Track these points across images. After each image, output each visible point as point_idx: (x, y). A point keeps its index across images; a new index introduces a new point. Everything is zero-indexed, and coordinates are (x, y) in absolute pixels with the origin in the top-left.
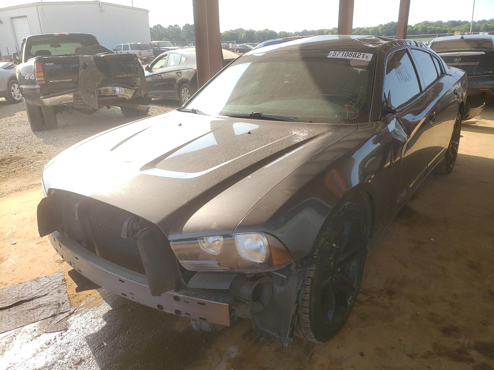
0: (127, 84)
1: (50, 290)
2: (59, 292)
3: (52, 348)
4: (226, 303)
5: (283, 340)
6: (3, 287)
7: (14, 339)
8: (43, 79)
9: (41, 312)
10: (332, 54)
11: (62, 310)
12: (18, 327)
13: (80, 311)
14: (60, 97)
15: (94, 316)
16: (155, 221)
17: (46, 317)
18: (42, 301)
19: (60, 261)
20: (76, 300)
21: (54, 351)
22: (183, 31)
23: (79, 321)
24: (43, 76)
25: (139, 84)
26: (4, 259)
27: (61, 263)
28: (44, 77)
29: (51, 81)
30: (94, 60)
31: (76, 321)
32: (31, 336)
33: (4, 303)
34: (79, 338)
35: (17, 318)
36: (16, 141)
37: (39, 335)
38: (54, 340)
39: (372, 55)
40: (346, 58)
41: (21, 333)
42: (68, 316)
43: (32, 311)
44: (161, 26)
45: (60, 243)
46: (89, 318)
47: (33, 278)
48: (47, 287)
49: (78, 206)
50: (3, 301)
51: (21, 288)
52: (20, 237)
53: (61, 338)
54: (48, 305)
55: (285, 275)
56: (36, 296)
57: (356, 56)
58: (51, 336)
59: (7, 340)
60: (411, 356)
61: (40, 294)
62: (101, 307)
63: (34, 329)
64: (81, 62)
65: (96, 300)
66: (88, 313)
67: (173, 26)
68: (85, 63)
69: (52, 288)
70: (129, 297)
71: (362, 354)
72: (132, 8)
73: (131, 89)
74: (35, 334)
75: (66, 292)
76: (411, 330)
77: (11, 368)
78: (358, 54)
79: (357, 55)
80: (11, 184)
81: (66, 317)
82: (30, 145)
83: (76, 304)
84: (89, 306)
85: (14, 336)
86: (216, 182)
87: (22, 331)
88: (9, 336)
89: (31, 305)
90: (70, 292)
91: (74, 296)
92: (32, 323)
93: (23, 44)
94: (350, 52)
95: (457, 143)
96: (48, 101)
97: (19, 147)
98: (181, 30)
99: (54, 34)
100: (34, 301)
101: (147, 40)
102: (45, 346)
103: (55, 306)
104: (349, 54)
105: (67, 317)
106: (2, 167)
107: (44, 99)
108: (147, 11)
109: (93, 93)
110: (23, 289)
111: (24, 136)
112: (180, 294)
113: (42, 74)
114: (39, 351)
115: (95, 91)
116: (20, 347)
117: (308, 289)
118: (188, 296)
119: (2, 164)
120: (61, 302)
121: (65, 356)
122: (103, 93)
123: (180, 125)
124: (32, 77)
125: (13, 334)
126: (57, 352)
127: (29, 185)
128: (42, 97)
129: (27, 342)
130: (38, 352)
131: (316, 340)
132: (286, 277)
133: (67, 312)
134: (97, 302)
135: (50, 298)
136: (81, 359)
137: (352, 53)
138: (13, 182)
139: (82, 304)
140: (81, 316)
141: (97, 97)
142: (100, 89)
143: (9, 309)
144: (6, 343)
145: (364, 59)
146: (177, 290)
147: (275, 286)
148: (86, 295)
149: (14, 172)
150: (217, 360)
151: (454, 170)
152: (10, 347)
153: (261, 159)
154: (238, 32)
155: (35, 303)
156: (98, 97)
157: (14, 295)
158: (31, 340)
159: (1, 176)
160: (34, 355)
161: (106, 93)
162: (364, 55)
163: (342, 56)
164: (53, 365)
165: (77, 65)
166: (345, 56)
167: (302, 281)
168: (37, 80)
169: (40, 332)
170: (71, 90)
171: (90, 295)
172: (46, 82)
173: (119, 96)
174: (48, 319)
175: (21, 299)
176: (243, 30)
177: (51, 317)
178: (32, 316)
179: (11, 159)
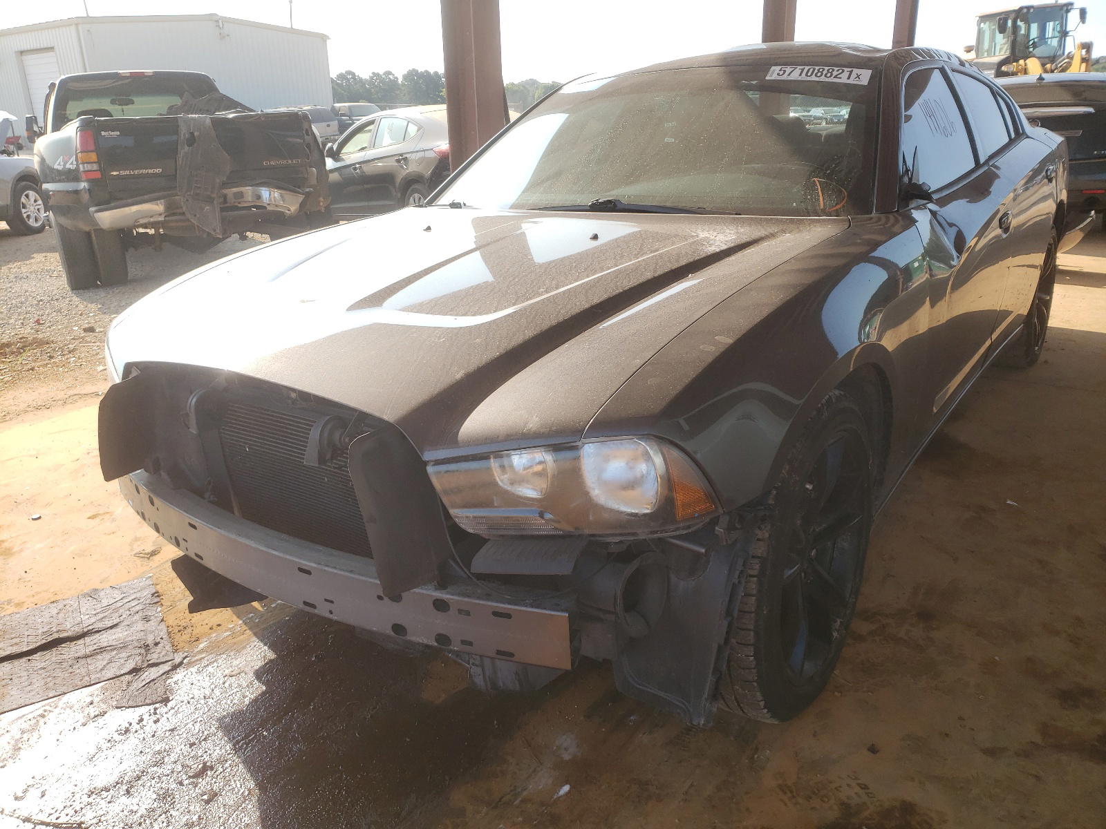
0: (288, 181)
1: (124, 616)
2: (146, 619)
3: (133, 740)
4: (562, 611)
5: (691, 710)
6: (11, 609)
7: (41, 723)
8: (95, 167)
9: (105, 662)
10: (777, 71)
11: (154, 657)
12: (51, 695)
13: (197, 660)
14: (134, 208)
15: (230, 670)
16: (390, 414)
17: (118, 674)
18: (105, 639)
19: (145, 554)
20: (186, 637)
21: (140, 747)
22: (403, 85)
23: (195, 682)
24: (96, 160)
25: (313, 181)
26: (14, 550)
27: (149, 558)
28: (99, 162)
29: (115, 173)
30: (211, 127)
31: (187, 681)
32: (82, 715)
33: (16, 644)
34: (199, 720)
35: (49, 677)
36: (33, 309)
37: (103, 714)
38: (138, 724)
39: (870, 72)
40: (809, 79)
41: (57, 709)
42: (170, 671)
43: (82, 662)
44: (353, 74)
45: (152, 496)
46: (220, 674)
47: (82, 591)
48: (116, 610)
49: (197, 401)
50: (14, 641)
51: (56, 611)
52: (48, 504)
53: (155, 719)
54: (121, 648)
55: (701, 545)
56: (90, 628)
57: (833, 76)
58: (131, 715)
59: (26, 726)
60: (991, 752)
61: (100, 625)
62: (245, 652)
63: (89, 700)
64: (183, 131)
65: (233, 635)
66: (215, 664)
67: (381, 73)
68: (191, 133)
69: (128, 613)
70: (322, 610)
71: (873, 750)
72: (292, 31)
73: (295, 192)
74: (93, 711)
75: (162, 620)
76: (983, 695)
77: (36, 786)
78: (838, 71)
79: (835, 73)
80: (24, 395)
81: (165, 673)
82: (66, 316)
83: (187, 646)
84: (216, 649)
85: (43, 716)
86: (529, 333)
87: (61, 704)
88: (30, 716)
89: (79, 648)
90: (171, 620)
91: (181, 628)
92: (83, 687)
93: (48, 97)
94: (817, 68)
95: (1048, 298)
96: (107, 218)
97: (41, 322)
98: (400, 82)
99: (121, 72)
100: (88, 639)
101: (325, 102)
102: (117, 737)
103: (139, 651)
104: (816, 71)
105: (167, 672)
106: (4, 360)
107: (100, 214)
108: (323, 38)
109: (210, 200)
110: (61, 615)
111: (52, 300)
112: (448, 593)
113: (94, 157)
114: (104, 747)
115: (214, 196)
116: (58, 740)
117: (753, 586)
118: (469, 597)
119: (5, 355)
120: (150, 641)
121: (166, 760)
122: (231, 200)
123: (429, 228)
124: (72, 164)
125: (40, 712)
126: (147, 751)
127: (67, 396)
128: (92, 209)
129: (74, 729)
130: (100, 749)
131: (768, 712)
132: (703, 551)
133: (167, 663)
134: (235, 640)
135: (126, 633)
136: (205, 764)
137: (824, 70)
138: (30, 391)
139: (202, 646)
140: (199, 672)
141: (218, 210)
142: (225, 191)
143: (28, 658)
144: (23, 732)
145: (851, 81)
146: (442, 586)
147: (673, 578)
148: (209, 626)
149: (32, 369)
150: (529, 765)
151: (1042, 358)
152: (32, 741)
153: (632, 286)
154: (527, 86)
155: (89, 644)
156: (222, 210)
157: (40, 627)
158: (84, 725)
159: (2, 377)
160: (90, 757)
161: (240, 200)
162: (851, 72)
163: (800, 75)
164: (138, 778)
165: (174, 138)
166: (807, 75)
167: (740, 562)
168: (82, 169)
169: (104, 706)
170: (161, 194)
171: (219, 625)
172: (102, 175)
173: (269, 208)
174: (123, 678)
175: (56, 636)
176: (537, 82)
177: (130, 673)
178: (83, 671)
179: (24, 344)
